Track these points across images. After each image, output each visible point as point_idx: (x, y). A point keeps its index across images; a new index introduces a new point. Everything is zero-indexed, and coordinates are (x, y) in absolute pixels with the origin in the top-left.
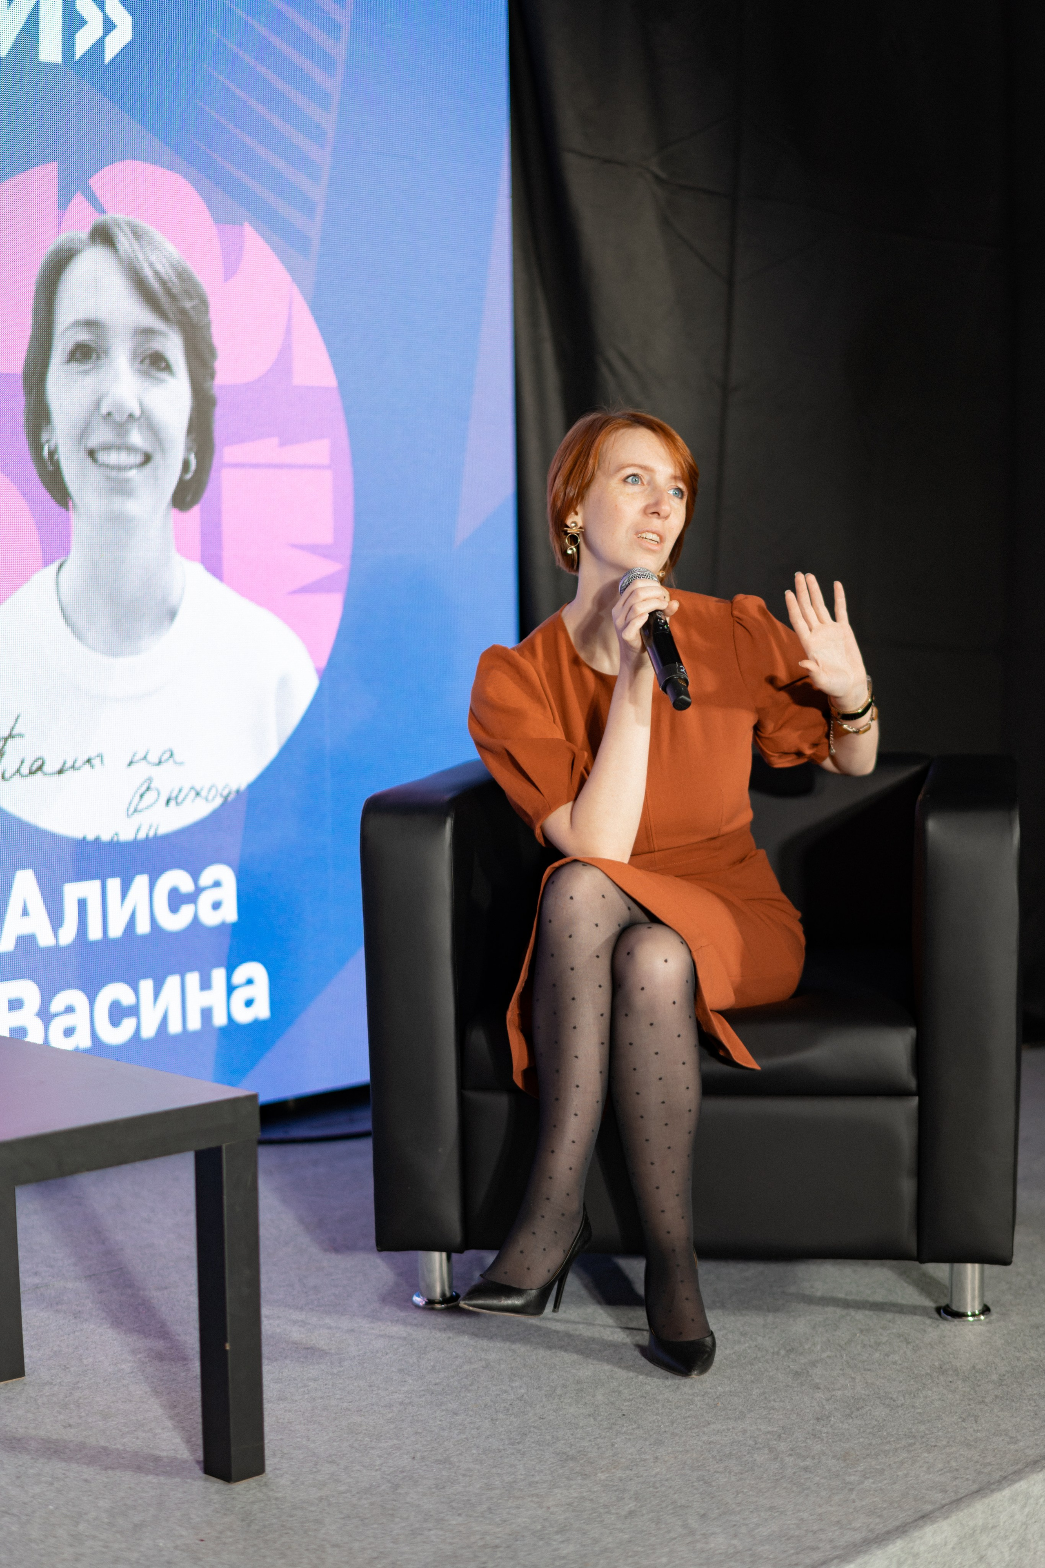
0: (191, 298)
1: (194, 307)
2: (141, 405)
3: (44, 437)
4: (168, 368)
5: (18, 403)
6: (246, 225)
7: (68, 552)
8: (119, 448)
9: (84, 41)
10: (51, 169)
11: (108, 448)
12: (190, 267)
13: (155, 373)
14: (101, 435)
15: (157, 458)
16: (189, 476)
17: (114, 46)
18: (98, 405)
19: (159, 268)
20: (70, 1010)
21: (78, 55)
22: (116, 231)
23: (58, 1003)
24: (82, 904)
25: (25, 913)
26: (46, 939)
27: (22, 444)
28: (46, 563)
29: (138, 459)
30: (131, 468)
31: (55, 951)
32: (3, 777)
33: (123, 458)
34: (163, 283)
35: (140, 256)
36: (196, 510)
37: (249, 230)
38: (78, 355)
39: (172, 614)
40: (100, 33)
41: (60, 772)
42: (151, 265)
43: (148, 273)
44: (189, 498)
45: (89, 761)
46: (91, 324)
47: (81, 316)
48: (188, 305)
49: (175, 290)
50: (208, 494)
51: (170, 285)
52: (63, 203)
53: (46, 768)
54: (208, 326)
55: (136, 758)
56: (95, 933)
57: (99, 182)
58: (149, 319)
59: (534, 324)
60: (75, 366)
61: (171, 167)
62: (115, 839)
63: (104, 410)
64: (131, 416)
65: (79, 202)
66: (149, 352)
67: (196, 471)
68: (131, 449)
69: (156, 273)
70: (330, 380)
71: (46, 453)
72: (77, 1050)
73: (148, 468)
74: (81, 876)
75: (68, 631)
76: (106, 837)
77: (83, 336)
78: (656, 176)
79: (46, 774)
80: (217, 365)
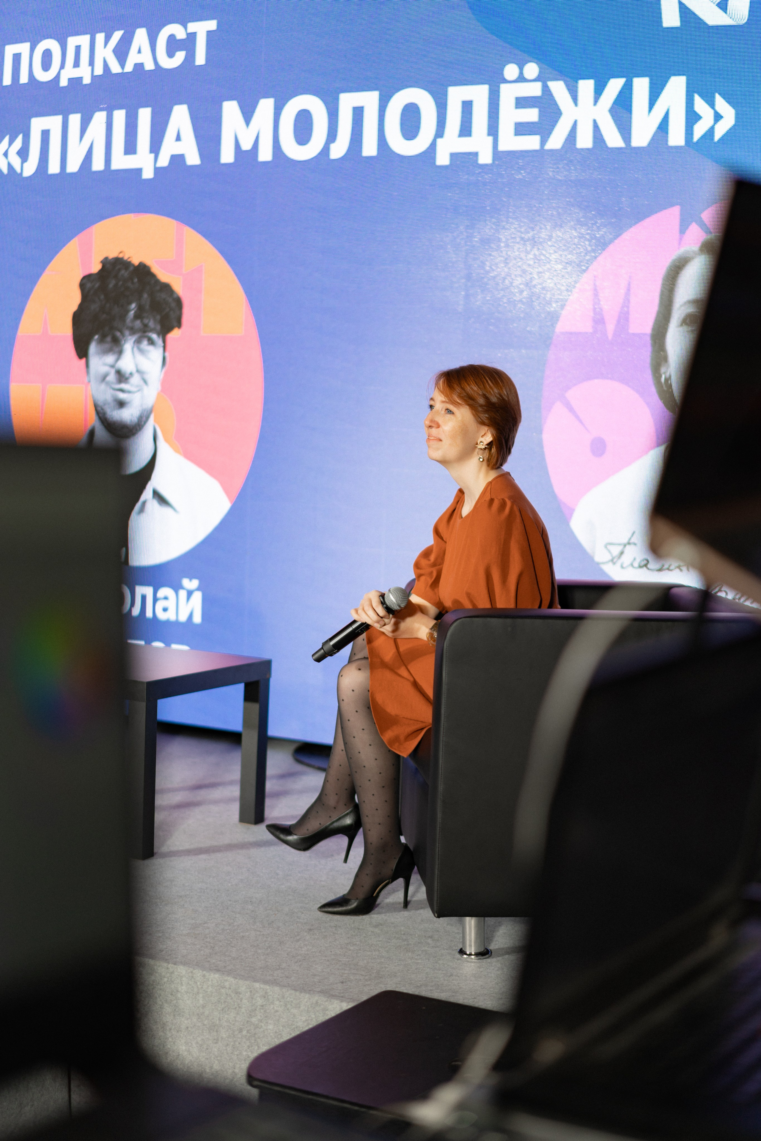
3: (663, 370)
5: (646, 350)
9: (699, 130)
10: (675, 211)
17: (721, 130)
21: (695, 138)
28: (659, 443)
32: (622, 566)
38: (688, 321)
40: (711, 122)
46: (697, 302)
47: (691, 297)
52: (683, 231)
57: (706, 216)
60: (686, 328)
71: (663, 379)
77: (692, 310)
79: (648, 569)
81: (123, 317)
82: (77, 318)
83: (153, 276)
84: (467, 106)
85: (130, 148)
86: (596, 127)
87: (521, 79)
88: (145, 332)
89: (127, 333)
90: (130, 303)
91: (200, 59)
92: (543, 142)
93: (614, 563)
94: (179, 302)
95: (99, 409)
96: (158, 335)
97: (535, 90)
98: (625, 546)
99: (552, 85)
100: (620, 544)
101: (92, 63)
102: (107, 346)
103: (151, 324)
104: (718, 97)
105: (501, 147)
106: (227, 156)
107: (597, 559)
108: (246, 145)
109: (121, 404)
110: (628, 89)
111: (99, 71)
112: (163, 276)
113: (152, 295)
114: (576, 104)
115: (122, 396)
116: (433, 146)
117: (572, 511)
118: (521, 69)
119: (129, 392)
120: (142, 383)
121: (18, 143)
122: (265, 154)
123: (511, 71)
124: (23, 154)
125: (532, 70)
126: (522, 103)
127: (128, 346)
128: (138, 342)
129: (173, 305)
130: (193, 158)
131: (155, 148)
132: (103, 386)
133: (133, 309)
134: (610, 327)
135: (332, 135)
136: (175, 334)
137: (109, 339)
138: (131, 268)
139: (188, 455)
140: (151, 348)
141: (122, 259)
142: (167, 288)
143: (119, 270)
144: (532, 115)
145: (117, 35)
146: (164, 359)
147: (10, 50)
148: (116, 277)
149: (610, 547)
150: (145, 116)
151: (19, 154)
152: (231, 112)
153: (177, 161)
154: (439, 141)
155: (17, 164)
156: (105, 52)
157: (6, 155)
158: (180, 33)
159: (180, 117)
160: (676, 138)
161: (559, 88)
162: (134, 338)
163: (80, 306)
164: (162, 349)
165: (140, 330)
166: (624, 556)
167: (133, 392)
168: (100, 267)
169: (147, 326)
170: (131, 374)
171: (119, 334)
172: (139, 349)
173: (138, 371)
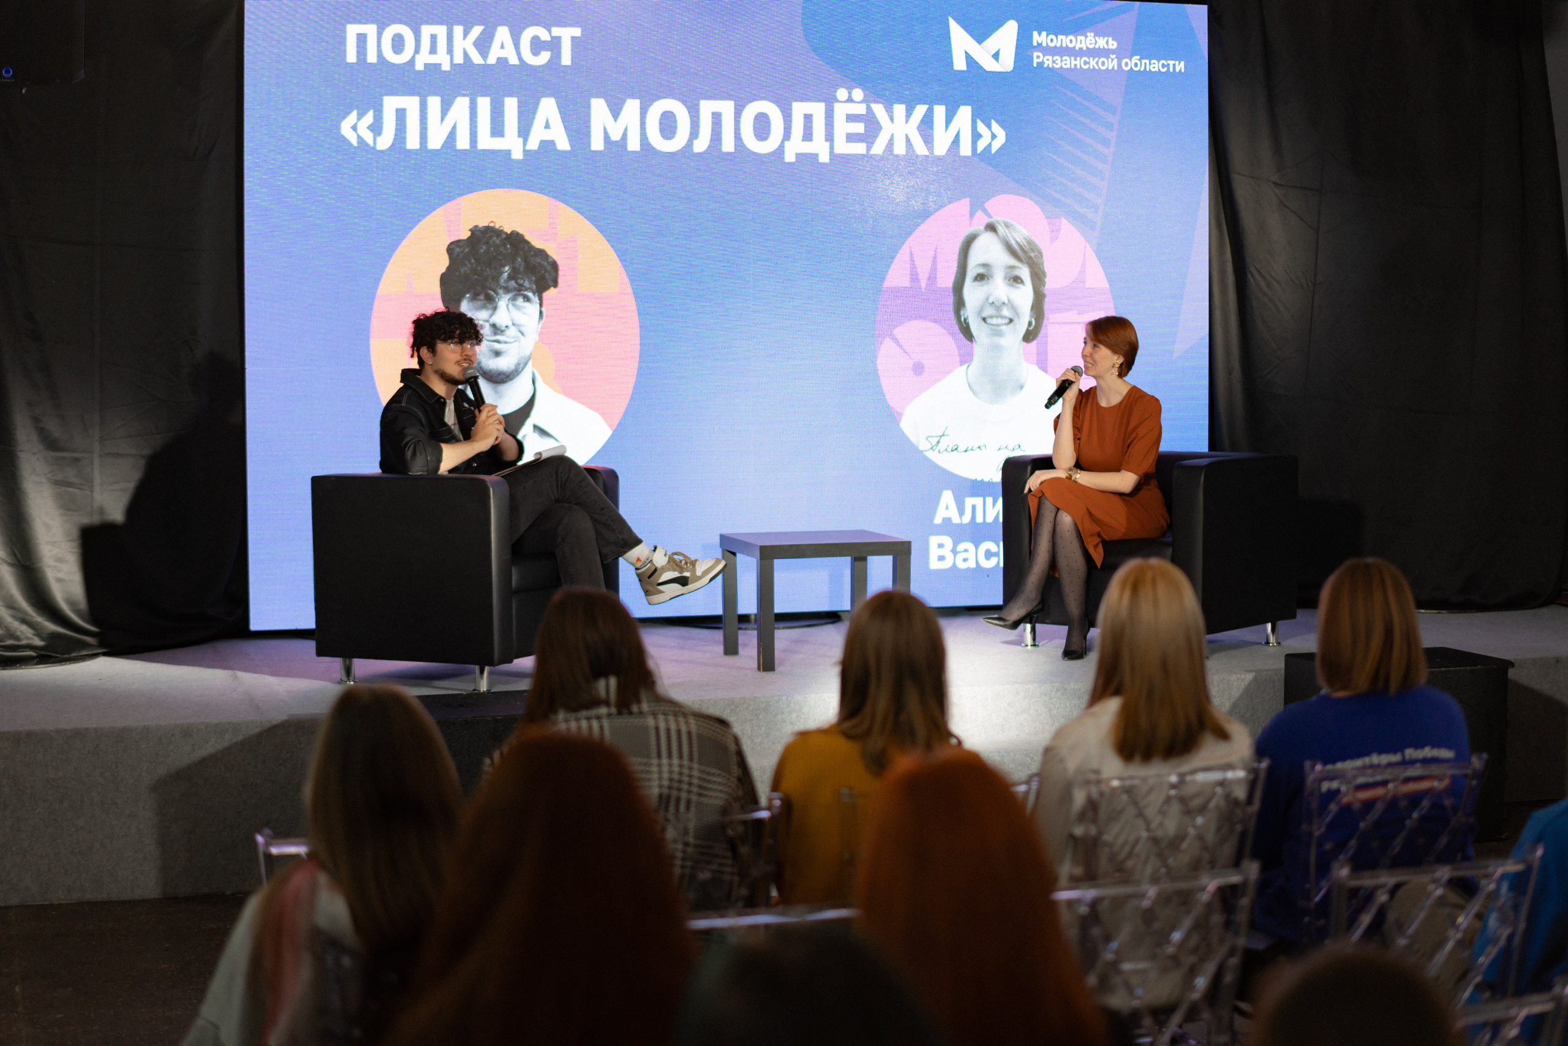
0: (1034, 252)
1: (1035, 256)
2: (1009, 300)
3: (962, 313)
4: (1022, 282)
5: (951, 300)
6: (1063, 218)
7: (971, 360)
8: (997, 317)
9: (981, 145)
10: (965, 203)
11: (991, 317)
12: (1033, 238)
13: (1015, 284)
14: (988, 311)
15: (1016, 320)
16: (1031, 328)
17: (995, 147)
18: (987, 299)
19: (1018, 240)
20: (966, 551)
21: (979, 150)
22: (997, 225)
23: (961, 547)
24: (974, 507)
25: (947, 508)
26: (956, 520)
27: (952, 315)
28: (962, 364)
29: (1007, 321)
30: (1003, 325)
31: (961, 525)
32: (939, 452)
33: (1000, 321)
34: (1020, 246)
35: (1009, 236)
36: (1034, 343)
37: (1064, 221)
38: (978, 279)
39: (1022, 387)
40: (989, 140)
41: (966, 451)
42: (1014, 239)
43: (1013, 242)
44: (1031, 337)
45: (979, 447)
46: (985, 265)
47: (981, 262)
48: (1032, 255)
49: (1026, 249)
50: (1040, 336)
51: (1023, 247)
52: (972, 215)
53: (958, 449)
54: (1042, 264)
55: (1002, 447)
56: (979, 519)
57: (988, 205)
58: (1012, 261)
59: (1221, 253)
60: (977, 283)
61: (1024, 196)
62: (991, 481)
63: (990, 301)
64: (1004, 303)
65: (979, 214)
66: (1013, 276)
67: (1035, 326)
68: (1002, 317)
69: (1017, 242)
70: (1105, 284)
71: (962, 320)
72: (968, 569)
73: (1012, 324)
74: (974, 494)
75: (971, 393)
76: (986, 480)
77: (981, 270)
78: (1274, 183)
79: (958, 452)
80: (1047, 280)
81: (496, 278)
82: (444, 279)
83: (527, 243)
84: (808, 118)
85: (497, 130)
86: (908, 140)
87: (850, 100)
88: (522, 290)
89: (501, 292)
90: (505, 266)
91: (566, 59)
92: (868, 149)
93: (933, 450)
94: (554, 266)
96: (534, 294)
97: (861, 109)
98: (941, 437)
99: (873, 106)
100: (937, 437)
101: (450, 51)
102: (479, 303)
103: (527, 284)
104: (993, 122)
105: (837, 150)
106: (597, 144)
107: (921, 448)
108: (616, 136)
109: (497, 354)
110: (930, 113)
111: (459, 59)
112: (537, 243)
113: (526, 261)
114: (892, 122)
115: (497, 346)
116: (781, 147)
117: (901, 415)
118: (850, 93)
119: (506, 343)
120: (519, 334)
121: (369, 118)
122: (634, 145)
123: (842, 93)
124: (376, 128)
125: (858, 94)
126: (851, 118)
127: (503, 302)
128: (514, 299)
129: (549, 268)
130: (563, 145)
131: (524, 132)
133: (506, 272)
134: (923, 283)
135: (694, 134)
136: (550, 293)
137: (482, 297)
138: (504, 236)
139: (568, 392)
140: (527, 304)
141: (493, 228)
142: (542, 253)
143: (491, 237)
144: (859, 128)
145: (477, 30)
146: (541, 313)
147: (352, 30)
148: (487, 243)
149: (929, 439)
150: (511, 105)
151: (371, 128)
152: (599, 107)
153: (547, 146)
154: (786, 143)
155: (368, 137)
156: (465, 43)
157: (354, 128)
158: (544, 35)
159: (548, 108)
160: (965, 150)
161: (879, 109)
162: (509, 296)
163: (448, 268)
164: (538, 305)
165: (515, 289)
166: (940, 444)
167: (510, 343)
168: (469, 234)
169: (521, 285)
170: (507, 327)
171: (492, 293)
172: (514, 305)
173: (514, 324)
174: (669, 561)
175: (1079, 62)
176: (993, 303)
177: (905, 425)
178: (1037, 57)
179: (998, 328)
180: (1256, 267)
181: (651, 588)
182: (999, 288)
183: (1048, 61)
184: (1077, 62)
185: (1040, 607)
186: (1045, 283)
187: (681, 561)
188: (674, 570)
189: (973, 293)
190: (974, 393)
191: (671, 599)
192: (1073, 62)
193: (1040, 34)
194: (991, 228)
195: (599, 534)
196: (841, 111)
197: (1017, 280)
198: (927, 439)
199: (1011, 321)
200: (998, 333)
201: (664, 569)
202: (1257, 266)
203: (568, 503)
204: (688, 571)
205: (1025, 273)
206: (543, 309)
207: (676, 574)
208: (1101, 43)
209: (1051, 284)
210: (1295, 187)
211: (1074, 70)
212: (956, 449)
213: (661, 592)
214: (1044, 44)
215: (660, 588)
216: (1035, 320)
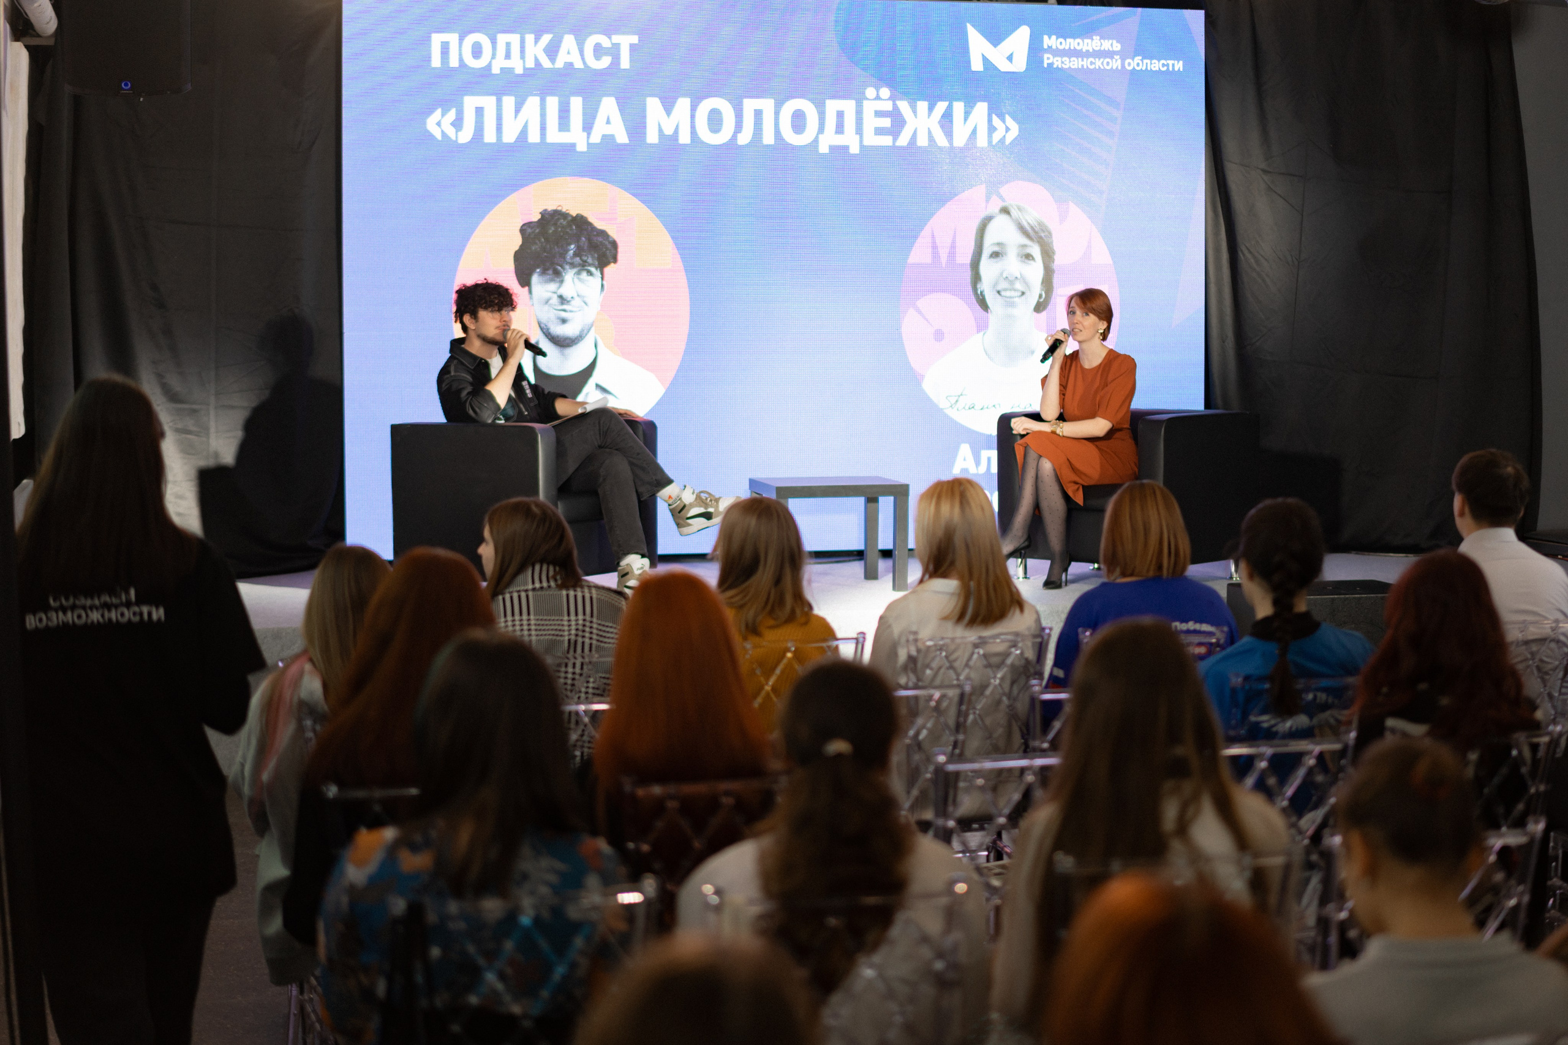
0: (1044, 232)
1: (1045, 236)
2: (1021, 274)
3: (979, 286)
4: (1033, 259)
5: (968, 275)
6: (1070, 202)
7: (987, 328)
8: (1011, 290)
9: (997, 136)
10: (982, 187)
11: (1005, 290)
12: (1043, 220)
13: (1026, 261)
14: (1002, 285)
15: (1028, 293)
16: (1042, 300)
17: (1009, 140)
18: (1002, 274)
19: (1030, 221)
21: (994, 143)
22: (1011, 208)
24: (989, 459)
25: (965, 459)
26: (973, 470)
27: (970, 288)
28: (978, 331)
29: (1020, 294)
30: (1016, 297)
32: (958, 409)
33: (1013, 294)
34: (1032, 228)
35: (1021, 217)
36: (1044, 313)
37: (1071, 204)
38: (993, 256)
40: (1003, 132)
41: (982, 409)
42: (1026, 221)
43: (1025, 224)
44: (1041, 308)
45: (994, 406)
46: (999, 244)
47: (996, 241)
48: (1043, 235)
49: (1036, 230)
50: (1049, 307)
51: (1034, 227)
52: (988, 199)
53: (975, 407)
54: (1052, 242)
56: (994, 470)
57: (1004, 190)
58: (1025, 241)
59: (1216, 234)
60: (992, 259)
61: (1035, 182)
63: (1004, 276)
64: (1016, 278)
65: (994, 198)
66: (1025, 253)
67: (1044, 300)
69: (1028, 224)
70: (1111, 262)
71: (979, 292)
73: (1024, 297)
74: (989, 448)
75: (987, 357)
77: (996, 249)
78: (1264, 171)
79: (975, 409)
80: (1056, 257)
81: (563, 255)
82: (518, 256)
83: (590, 224)
84: (840, 115)
85: (564, 127)
86: (930, 132)
87: (878, 98)
88: (585, 266)
89: (567, 267)
90: (570, 244)
91: (625, 63)
92: (894, 140)
93: (953, 408)
94: (614, 245)
95: (542, 326)
96: (596, 269)
97: (888, 106)
98: (959, 396)
99: (900, 103)
100: (956, 396)
101: (523, 57)
102: (548, 277)
103: (590, 260)
104: (1007, 117)
105: (866, 143)
106: (652, 137)
107: (941, 406)
108: (669, 131)
109: (564, 321)
110: (949, 109)
111: (530, 64)
112: (599, 225)
113: (589, 240)
114: (916, 116)
115: (564, 315)
116: (816, 140)
117: (923, 376)
118: (877, 91)
119: (571, 311)
120: (583, 304)
121: (452, 115)
122: (684, 139)
123: (870, 92)
124: (458, 124)
125: (885, 92)
126: (879, 114)
127: (569, 275)
128: (578, 273)
129: (609, 246)
130: (622, 138)
131: (588, 127)
132: (546, 308)
133: (572, 249)
134: (944, 258)
135: (739, 127)
136: (610, 270)
137: (550, 272)
138: (570, 218)
139: (625, 355)
140: (590, 278)
141: (560, 211)
142: (603, 233)
143: (559, 219)
144: (886, 122)
145: (546, 38)
146: (602, 286)
147: (437, 39)
148: (555, 224)
149: (948, 397)
150: (576, 104)
151: (453, 124)
152: (653, 106)
153: (608, 139)
154: (820, 136)
155: (451, 132)
156: (536, 50)
157: (439, 124)
158: (605, 42)
159: (609, 106)
160: (982, 141)
161: (904, 106)
162: (575, 270)
163: (521, 246)
164: (600, 279)
165: (580, 265)
166: (958, 403)
167: (575, 312)
168: (539, 217)
169: (585, 261)
170: (572, 298)
171: (559, 268)
172: (579, 279)
173: (578, 295)
174: (696, 499)
175: (1086, 63)
176: (1007, 277)
177: (927, 386)
178: (1047, 59)
179: (1012, 300)
180: (1246, 247)
181: (681, 522)
182: (1012, 264)
183: (1057, 62)
184: (1084, 63)
185: (1026, 543)
186: (1054, 259)
187: (706, 499)
188: (701, 506)
189: (988, 269)
190: (989, 357)
191: (698, 531)
192: (1081, 63)
193: (1050, 38)
194: (1005, 211)
195: (635, 475)
196: (869, 107)
197: (1029, 257)
198: (946, 398)
199: (1023, 293)
200: (1010, 304)
201: (692, 506)
202: (1247, 245)
203: (610, 448)
204: (712, 507)
205: (1035, 250)
206: (604, 282)
207: (702, 510)
208: (1107, 45)
209: (1059, 260)
210: (1283, 174)
211: (1082, 70)
212: (973, 407)
213: (689, 525)
214: (1054, 47)
215: (689, 521)
216: (1045, 293)
